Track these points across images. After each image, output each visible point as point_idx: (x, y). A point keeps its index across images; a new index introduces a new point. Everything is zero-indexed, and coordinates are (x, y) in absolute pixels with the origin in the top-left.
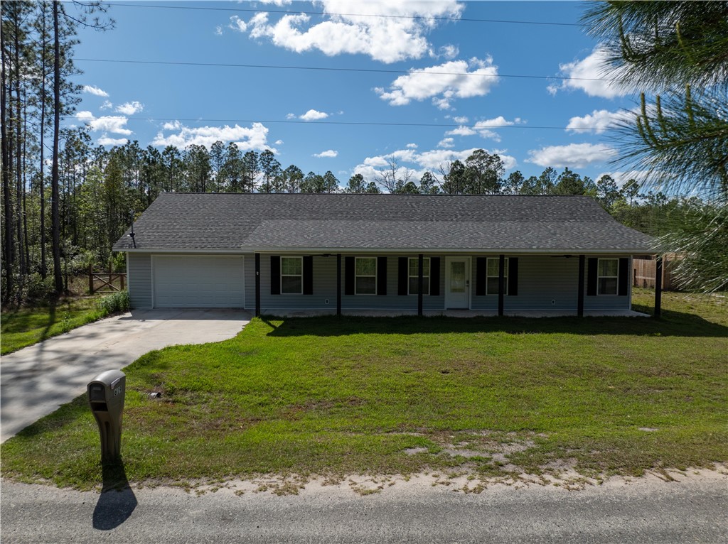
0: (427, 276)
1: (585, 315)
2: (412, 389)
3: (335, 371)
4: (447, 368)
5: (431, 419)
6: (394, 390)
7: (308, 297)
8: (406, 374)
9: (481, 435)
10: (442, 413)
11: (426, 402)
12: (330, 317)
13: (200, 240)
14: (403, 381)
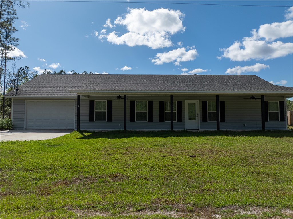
0: (175, 111)
1: (266, 129)
2: (168, 168)
3: (110, 156)
4: (194, 154)
5: (187, 194)
6: (152, 169)
7: (109, 122)
8: (164, 158)
9: (249, 213)
10: (197, 188)
11: (180, 178)
12: (120, 131)
13: (52, 92)
14: (161, 162)
